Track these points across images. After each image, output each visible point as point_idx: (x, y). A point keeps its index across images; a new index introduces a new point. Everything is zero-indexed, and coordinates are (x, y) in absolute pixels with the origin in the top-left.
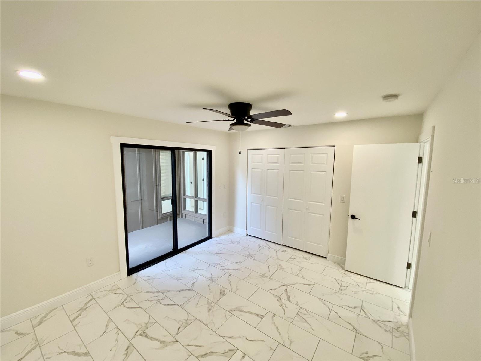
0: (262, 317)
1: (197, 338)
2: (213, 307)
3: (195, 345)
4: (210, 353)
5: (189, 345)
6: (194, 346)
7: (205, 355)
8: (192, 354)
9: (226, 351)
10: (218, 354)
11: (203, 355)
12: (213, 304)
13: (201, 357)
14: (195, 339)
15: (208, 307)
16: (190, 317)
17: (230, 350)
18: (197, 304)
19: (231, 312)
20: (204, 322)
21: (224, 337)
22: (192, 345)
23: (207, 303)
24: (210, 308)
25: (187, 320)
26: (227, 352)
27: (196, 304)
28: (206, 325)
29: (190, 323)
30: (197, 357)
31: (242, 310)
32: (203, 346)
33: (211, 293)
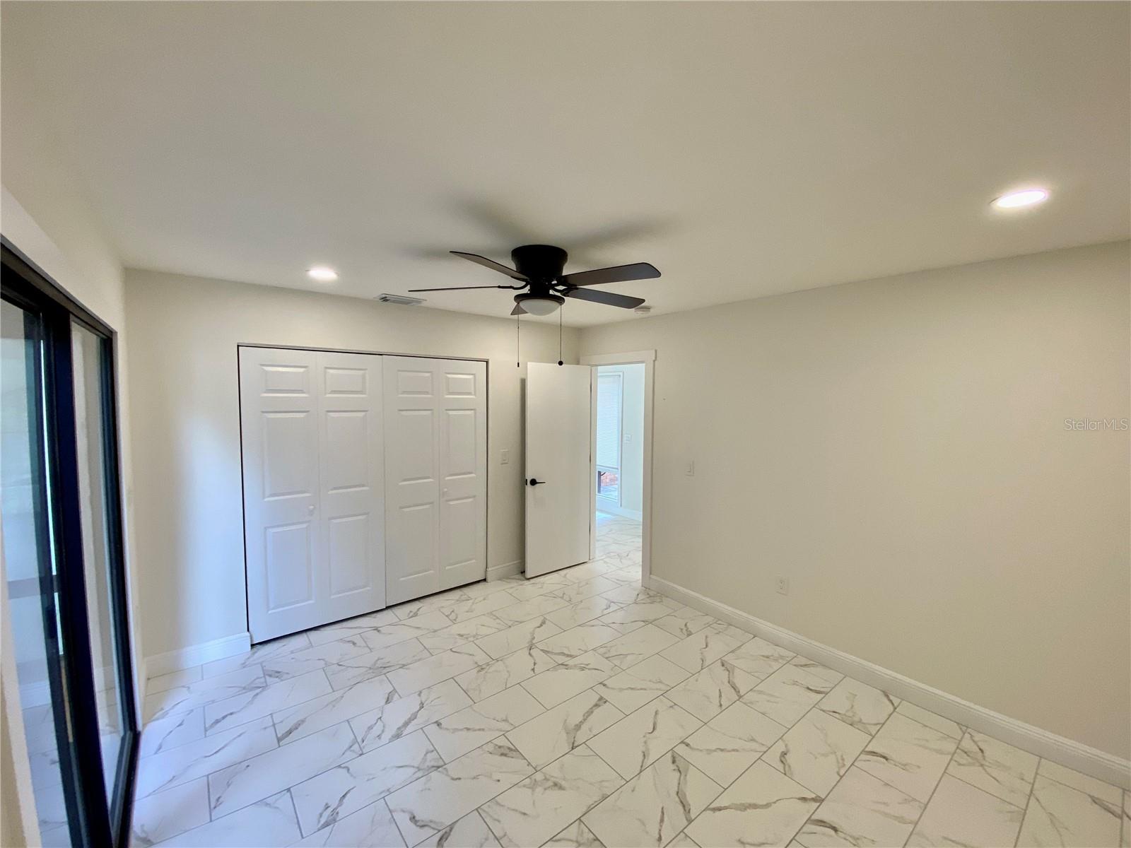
0: (602, 701)
1: (640, 820)
2: (548, 777)
3: (658, 826)
4: (679, 795)
5: (660, 839)
6: (661, 826)
7: (684, 806)
8: (682, 831)
9: (676, 768)
10: (681, 783)
11: (685, 810)
12: (539, 776)
13: (689, 812)
14: (643, 824)
15: (545, 789)
16: (573, 832)
17: (674, 762)
18: (525, 814)
19: (575, 745)
20: (596, 802)
21: (642, 767)
22: (660, 830)
23: (530, 790)
24: (552, 784)
25: (577, 842)
26: (677, 766)
27: (526, 816)
28: (605, 797)
29: (592, 836)
30: (690, 821)
31: (577, 725)
32: (662, 808)
33: (490, 777)
